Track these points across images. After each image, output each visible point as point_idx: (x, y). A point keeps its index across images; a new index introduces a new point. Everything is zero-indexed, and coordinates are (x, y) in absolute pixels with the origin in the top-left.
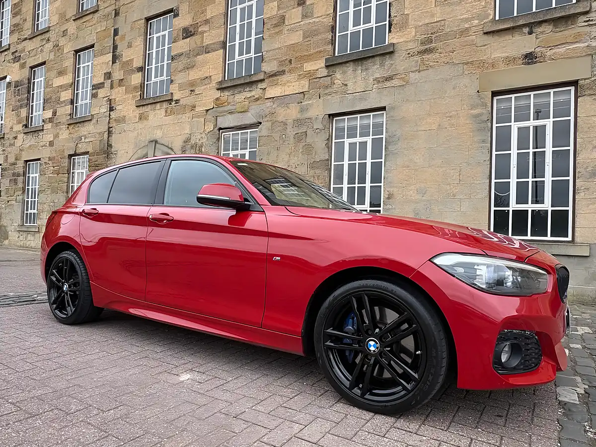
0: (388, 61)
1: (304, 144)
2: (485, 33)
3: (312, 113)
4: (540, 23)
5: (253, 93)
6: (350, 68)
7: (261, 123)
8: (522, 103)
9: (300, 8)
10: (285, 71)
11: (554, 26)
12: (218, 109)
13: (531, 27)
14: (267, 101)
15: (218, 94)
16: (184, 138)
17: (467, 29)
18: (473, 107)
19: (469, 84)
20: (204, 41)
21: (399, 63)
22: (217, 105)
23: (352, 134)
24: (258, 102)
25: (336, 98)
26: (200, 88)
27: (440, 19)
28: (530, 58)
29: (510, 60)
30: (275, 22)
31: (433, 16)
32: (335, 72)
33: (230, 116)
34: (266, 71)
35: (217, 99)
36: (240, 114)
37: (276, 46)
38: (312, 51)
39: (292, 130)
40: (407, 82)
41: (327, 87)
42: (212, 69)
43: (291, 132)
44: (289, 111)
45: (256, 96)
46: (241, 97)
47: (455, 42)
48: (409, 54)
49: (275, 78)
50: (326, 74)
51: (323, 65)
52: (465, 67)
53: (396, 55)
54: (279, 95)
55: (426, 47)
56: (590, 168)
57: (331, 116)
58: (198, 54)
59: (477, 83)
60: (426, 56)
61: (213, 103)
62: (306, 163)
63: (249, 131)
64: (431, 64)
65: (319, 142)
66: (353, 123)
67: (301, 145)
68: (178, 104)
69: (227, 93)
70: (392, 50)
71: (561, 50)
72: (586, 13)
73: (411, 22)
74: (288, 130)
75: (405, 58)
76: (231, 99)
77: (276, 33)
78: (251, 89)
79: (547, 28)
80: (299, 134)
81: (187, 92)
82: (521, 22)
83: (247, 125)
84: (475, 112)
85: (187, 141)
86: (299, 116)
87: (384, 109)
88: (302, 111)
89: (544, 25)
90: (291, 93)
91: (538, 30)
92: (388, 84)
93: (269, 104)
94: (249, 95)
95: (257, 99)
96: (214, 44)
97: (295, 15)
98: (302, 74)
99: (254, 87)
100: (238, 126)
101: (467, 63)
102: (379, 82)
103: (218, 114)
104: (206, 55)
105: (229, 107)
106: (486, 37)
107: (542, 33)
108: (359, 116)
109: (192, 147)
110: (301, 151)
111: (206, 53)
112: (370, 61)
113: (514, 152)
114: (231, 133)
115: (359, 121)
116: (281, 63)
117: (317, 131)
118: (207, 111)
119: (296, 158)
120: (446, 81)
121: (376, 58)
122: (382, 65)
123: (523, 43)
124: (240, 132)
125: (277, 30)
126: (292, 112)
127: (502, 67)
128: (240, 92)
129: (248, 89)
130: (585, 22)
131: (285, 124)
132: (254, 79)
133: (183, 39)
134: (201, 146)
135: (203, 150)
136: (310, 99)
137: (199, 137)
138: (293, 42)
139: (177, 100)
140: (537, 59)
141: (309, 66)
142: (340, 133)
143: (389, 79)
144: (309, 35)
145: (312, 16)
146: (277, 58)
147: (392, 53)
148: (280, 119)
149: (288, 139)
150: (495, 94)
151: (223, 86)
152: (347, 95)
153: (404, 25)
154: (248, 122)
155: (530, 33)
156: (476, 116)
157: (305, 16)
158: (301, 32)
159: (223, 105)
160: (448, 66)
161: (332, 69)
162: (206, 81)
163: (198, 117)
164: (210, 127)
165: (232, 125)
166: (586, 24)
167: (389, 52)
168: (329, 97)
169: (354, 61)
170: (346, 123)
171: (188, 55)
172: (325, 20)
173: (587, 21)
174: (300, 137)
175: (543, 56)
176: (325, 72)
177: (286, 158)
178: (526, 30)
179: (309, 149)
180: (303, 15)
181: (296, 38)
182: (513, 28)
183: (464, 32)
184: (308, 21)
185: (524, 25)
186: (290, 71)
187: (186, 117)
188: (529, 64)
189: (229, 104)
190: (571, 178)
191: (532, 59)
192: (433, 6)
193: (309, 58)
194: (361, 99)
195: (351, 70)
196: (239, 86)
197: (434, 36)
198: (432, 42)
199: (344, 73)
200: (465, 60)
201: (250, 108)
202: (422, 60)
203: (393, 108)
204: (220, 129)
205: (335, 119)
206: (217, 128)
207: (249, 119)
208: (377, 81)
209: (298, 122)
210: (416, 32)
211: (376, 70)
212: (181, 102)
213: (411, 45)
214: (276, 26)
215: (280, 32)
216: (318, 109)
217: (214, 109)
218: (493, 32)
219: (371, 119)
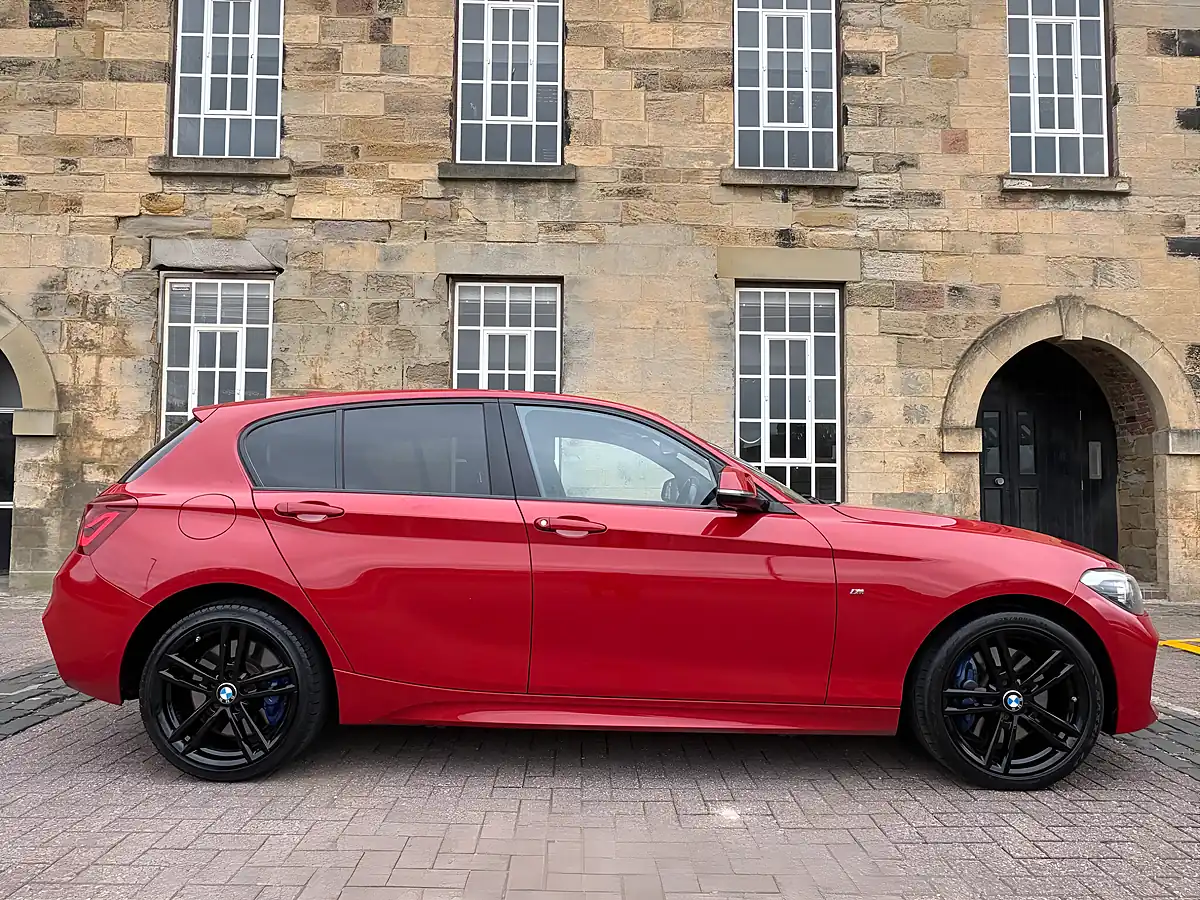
0: (565, 196)
1: (393, 327)
2: (723, 185)
3: (409, 266)
4: (798, 188)
5: (257, 201)
6: (491, 194)
7: (281, 271)
8: (774, 302)
9: (377, 47)
10: (342, 169)
11: (815, 196)
12: (154, 220)
13: (788, 190)
14: (299, 223)
15: (156, 186)
16: (44, 276)
17: (696, 172)
18: (709, 300)
19: (701, 262)
20: (107, 48)
21: (586, 202)
22: (150, 210)
23: (495, 317)
24: (271, 223)
25: (464, 246)
26: (94, 160)
27: (652, 144)
28: (786, 238)
29: (760, 235)
30: (315, 61)
31: (642, 134)
32: (460, 194)
33: (191, 241)
34: (293, 157)
35: (152, 197)
36: (223, 242)
37: (319, 111)
38: (408, 142)
39: (363, 294)
40: (602, 240)
41: (442, 220)
42: (131, 120)
43: (361, 299)
44: (353, 255)
45: (267, 210)
46: (224, 204)
47: (679, 188)
48: (602, 190)
49: (316, 179)
50: (439, 194)
51: (434, 174)
52: (696, 232)
53: (581, 187)
54: (329, 217)
55: (631, 185)
56: (863, 410)
57: (453, 279)
58: (83, 77)
59: (714, 263)
60: (632, 202)
61: (138, 205)
62: (399, 367)
63: (246, 282)
64: (642, 216)
65: (428, 328)
66: (495, 298)
67: (386, 329)
68: (14, 188)
69: (181, 188)
70: (573, 177)
71: (824, 234)
72: (853, 189)
73: (605, 135)
74: (354, 294)
75: (595, 196)
76: (193, 202)
77: (317, 83)
78: (253, 192)
79: (806, 198)
80: (380, 306)
81: (52, 163)
82: (774, 181)
83: (241, 268)
84: (714, 307)
85: (53, 285)
86: (379, 268)
87: (559, 280)
88: (387, 258)
89: (802, 192)
90: (358, 218)
91: (795, 197)
92: (567, 237)
93: (303, 230)
94: (247, 203)
95: (271, 216)
96: (138, 63)
97: (364, 57)
98: (385, 183)
99: (261, 187)
100: (217, 268)
101: (698, 227)
102: (549, 230)
103: (153, 234)
104: (113, 84)
105: (188, 222)
106: (724, 189)
107: (799, 203)
108: (508, 285)
109: (72, 302)
110: (385, 340)
111: (112, 79)
112: (530, 188)
113: (765, 377)
114: (194, 281)
115: (507, 295)
116: (333, 149)
117: (425, 305)
118: (119, 219)
119: (374, 355)
120: (667, 250)
121: (542, 185)
122: (554, 200)
123: (775, 214)
124: (220, 282)
125: (321, 76)
126: (363, 259)
127: (750, 244)
128: (222, 192)
129: (243, 189)
130: (851, 200)
131: (346, 281)
132: (263, 170)
133: (31, 25)
134: (104, 301)
135: (110, 311)
136: (403, 237)
137: (96, 278)
138: (362, 113)
139: (11, 177)
140: (795, 242)
141: (400, 171)
142: (469, 315)
143: (568, 227)
144: (400, 106)
145: (404, 69)
146: (325, 138)
147: (572, 182)
148: (333, 268)
149: (355, 313)
150: (740, 283)
151: (173, 170)
152: (485, 243)
153: (593, 136)
154: (244, 262)
155: (785, 200)
156: (715, 315)
157: (387, 66)
158: (381, 97)
159: (172, 213)
160: (670, 226)
161: (452, 187)
162: (114, 148)
163: (94, 230)
164: (132, 259)
165: (197, 264)
166: (853, 204)
167: (565, 180)
168: (447, 241)
169: (499, 181)
170: (482, 294)
171: (52, 70)
172: (436, 86)
173: (854, 201)
174: (384, 313)
175: (802, 237)
176: (437, 190)
177: (351, 353)
178: (779, 194)
179: (404, 339)
180: (383, 64)
181: (371, 105)
182: (762, 186)
183: (693, 175)
184: (399, 80)
185: (777, 187)
186: (355, 171)
187: (51, 224)
188: (785, 246)
189: (187, 213)
190: (837, 421)
191: (788, 240)
192: (643, 119)
193: (401, 154)
194: (515, 256)
195: (494, 196)
196: (218, 178)
197: (644, 170)
198: (640, 179)
199: (480, 199)
200: (693, 220)
201: (250, 232)
202: (626, 207)
203: (576, 282)
204: (161, 267)
205: (458, 284)
206: (151, 265)
207: (247, 255)
208: (546, 227)
209: (378, 281)
210: (615, 155)
211: (542, 206)
212: (30, 184)
213: (605, 176)
214: (316, 67)
215: (330, 84)
216: (424, 261)
217: (142, 219)
218: (735, 185)
219: (533, 295)
